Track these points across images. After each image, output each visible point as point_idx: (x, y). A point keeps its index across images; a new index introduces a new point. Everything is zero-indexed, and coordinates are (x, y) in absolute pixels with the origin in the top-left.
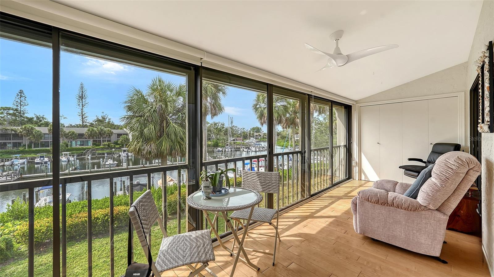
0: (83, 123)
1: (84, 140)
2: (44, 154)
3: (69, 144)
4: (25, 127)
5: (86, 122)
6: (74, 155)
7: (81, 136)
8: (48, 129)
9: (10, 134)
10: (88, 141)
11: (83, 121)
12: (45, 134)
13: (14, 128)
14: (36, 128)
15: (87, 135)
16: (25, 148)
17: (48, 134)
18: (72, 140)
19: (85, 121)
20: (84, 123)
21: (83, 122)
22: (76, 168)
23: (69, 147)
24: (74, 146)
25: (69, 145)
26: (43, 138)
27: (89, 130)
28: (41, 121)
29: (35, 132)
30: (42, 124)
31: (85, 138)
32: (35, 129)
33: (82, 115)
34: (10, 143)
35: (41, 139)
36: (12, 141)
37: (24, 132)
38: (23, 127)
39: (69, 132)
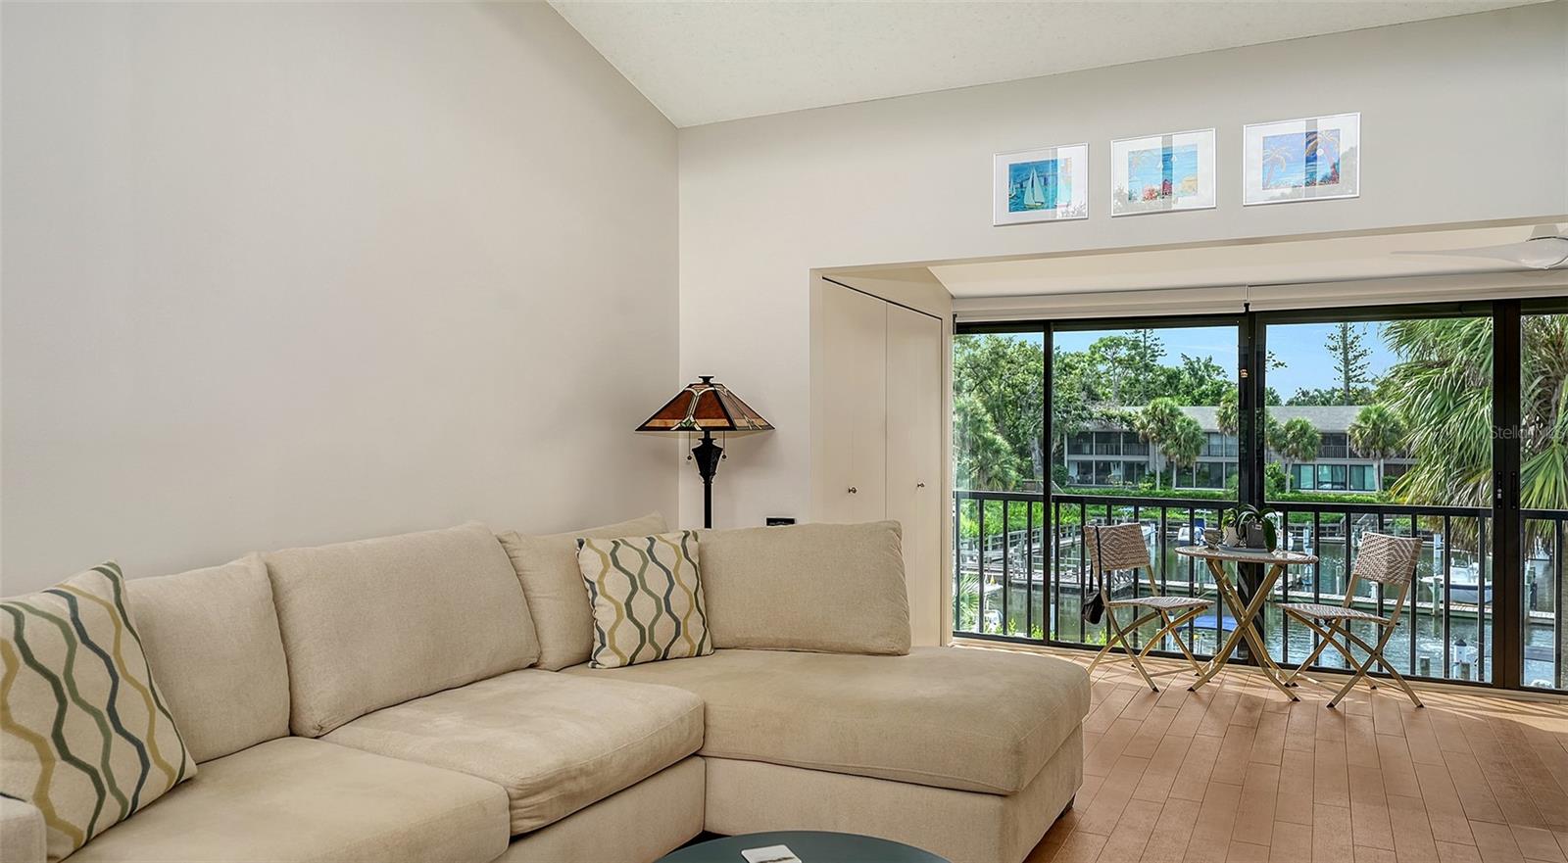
0: (1347, 385)
1: (1348, 461)
2: (1205, 511)
3: (1289, 476)
4: (1155, 408)
5: (1361, 378)
6: (1302, 528)
7: (1335, 442)
8: (1218, 413)
9: (1118, 434)
10: (1364, 466)
11: (1346, 373)
12: (1209, 434)
13: (1128, 410)
14: (1183, 409)
15: (1357, 442)
16: (1154, 487)
17: (1217, 433)
18: (1297, 462)
19: (1358, 372)
20: (1352, 385)
21: (1348, 379)
22: (1300, 583)
23: (1288, 490)
24: (1307, 487)
25: (1288, 483)
26: (1203, 450)
27: (1365, 419)
28: (1201, 381)
29: (1180, 427)
30: (1204, 395)
31: (1353, 455)
32: (1181, 414)
33: (1345, 349)
34: (1118, 463)
35: (1198, 453)
36: (1121, 458)
37: (1151, 425)
38: (1150, 407)
39: (1288, 429)
